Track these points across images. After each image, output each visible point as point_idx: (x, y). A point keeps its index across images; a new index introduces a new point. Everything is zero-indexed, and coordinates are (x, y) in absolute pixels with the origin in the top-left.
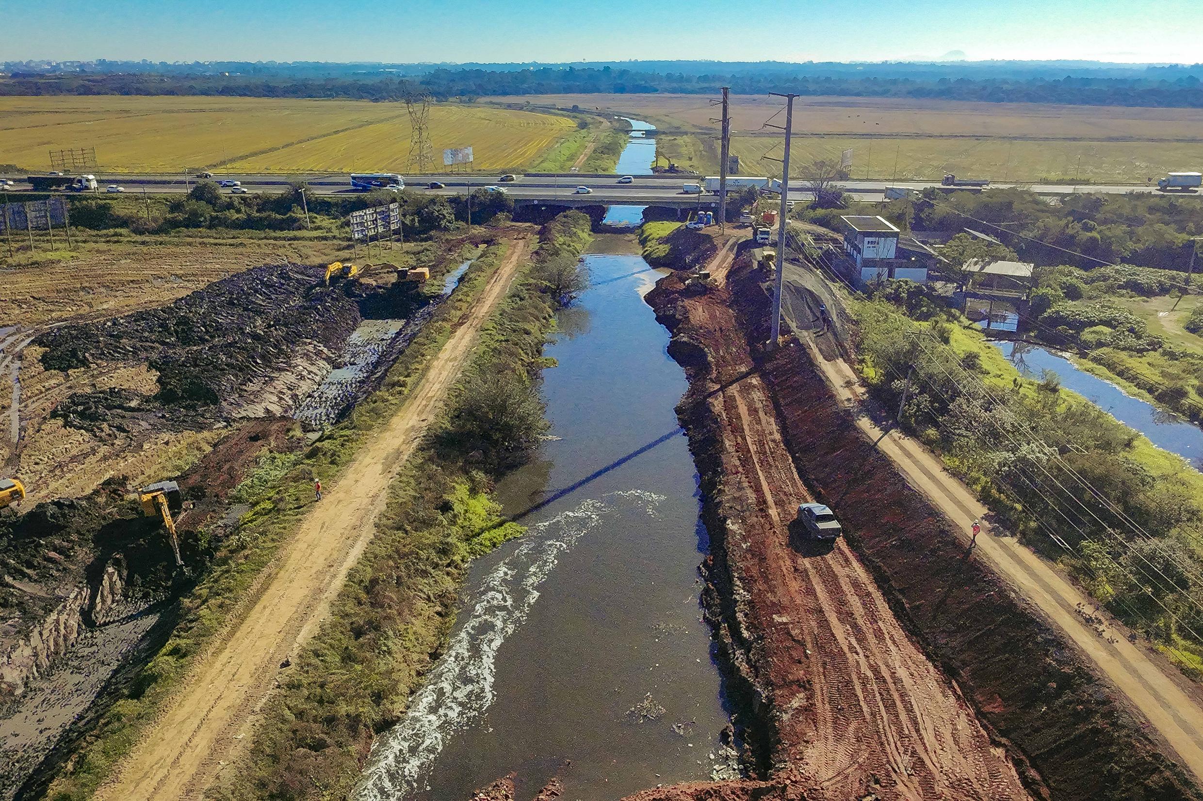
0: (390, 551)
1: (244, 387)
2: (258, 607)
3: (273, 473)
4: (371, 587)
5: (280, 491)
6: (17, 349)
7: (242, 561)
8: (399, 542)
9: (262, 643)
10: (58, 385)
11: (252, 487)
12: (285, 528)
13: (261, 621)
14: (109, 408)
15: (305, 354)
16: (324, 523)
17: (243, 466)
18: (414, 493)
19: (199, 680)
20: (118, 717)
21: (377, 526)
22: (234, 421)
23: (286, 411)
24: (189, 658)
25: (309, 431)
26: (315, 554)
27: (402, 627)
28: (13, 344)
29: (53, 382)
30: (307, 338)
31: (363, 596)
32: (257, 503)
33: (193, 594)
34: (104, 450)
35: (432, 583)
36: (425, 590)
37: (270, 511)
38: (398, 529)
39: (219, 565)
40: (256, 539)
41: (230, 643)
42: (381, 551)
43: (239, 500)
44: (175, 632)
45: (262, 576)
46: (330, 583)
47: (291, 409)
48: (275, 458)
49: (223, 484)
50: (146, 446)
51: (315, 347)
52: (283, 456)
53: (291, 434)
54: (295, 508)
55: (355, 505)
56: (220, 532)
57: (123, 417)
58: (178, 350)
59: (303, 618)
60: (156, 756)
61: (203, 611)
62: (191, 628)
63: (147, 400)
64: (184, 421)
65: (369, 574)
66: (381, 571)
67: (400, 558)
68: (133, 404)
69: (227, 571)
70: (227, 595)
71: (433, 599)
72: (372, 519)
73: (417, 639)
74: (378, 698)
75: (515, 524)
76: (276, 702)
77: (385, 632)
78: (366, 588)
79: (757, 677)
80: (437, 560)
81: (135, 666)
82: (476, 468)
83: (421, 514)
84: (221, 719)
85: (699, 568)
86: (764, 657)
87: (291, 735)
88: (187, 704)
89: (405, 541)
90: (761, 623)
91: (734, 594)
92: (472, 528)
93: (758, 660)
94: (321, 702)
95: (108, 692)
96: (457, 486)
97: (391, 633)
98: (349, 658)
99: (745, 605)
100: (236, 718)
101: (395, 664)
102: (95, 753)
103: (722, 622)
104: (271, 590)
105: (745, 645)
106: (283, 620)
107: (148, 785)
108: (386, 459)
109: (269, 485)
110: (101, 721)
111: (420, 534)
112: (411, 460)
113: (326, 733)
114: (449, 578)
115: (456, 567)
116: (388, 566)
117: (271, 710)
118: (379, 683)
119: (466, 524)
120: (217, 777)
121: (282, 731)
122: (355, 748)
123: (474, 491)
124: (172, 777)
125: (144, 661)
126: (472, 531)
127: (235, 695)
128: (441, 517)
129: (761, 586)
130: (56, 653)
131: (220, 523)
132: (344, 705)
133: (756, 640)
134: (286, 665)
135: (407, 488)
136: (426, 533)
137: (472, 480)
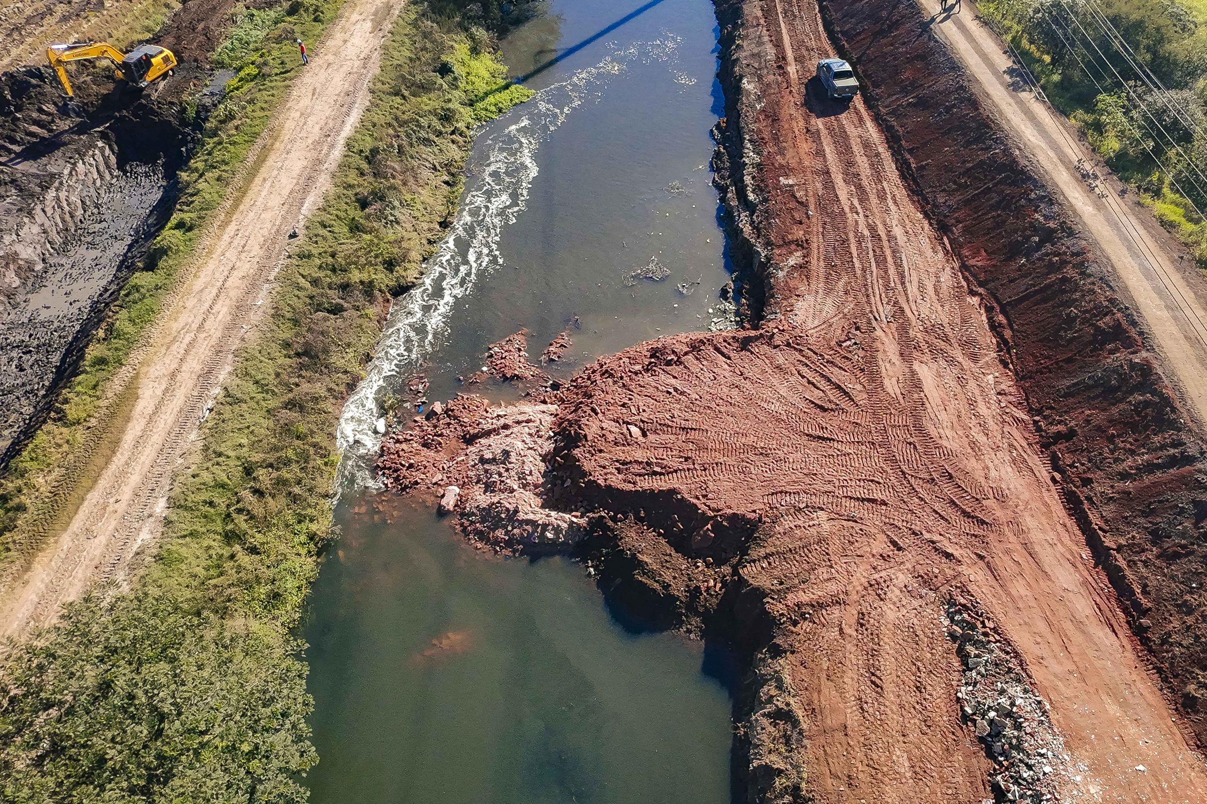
0: (389, 119)
2: (258, 180)
3: (253, 32)
4: (371, 158)
5: (263, 53)
7: (234, 132)
8: (397, 108)
9: (267, 215)
11: (232, 50)
12: (273, 95)
13: (264, 194)
16: (315, 89)
17: (219, 25)
18: (408, 54)
19: (210, 252)
20: (137, 288)
21: (372, 92)
24: (196, 231)
26: (310, 122)
27: (408, 197)
31: (365, 166)
32: (240, 69)
33: (190, 168)
35: (436, 151)
36: (430, 159)
37: (255, 77)
38: (396, 94)
39: (210, 137)
40: (244, 108)
41: (235, 217)
42: (379, 118)
43: (221, 65)
44: (178, 206)
45: (257, 148)
46: (327, 155)
48: (253, 15)
49: (200, 46)
52: (262, 13)
54: (282, 73)
55: (345, 69)
56: (207, 101)
59: (305, 189)
60: (181, 321)
61: (202, 185)
62: (192, 202)
65: (368, 144)
66: (381, 140)
67: (400, 126)
69: (220, 143)
70: (224, 167)
71: (438, 168)
72: (366, 84)
73: (426, 209)
74: (390, 265)
75: (521, 87)
76: (290, 271)
77: (390, 202)
78: (367, 157)
79: (758, 237)
80: (439, 127)
81: (146, 239)
82: (475, 24)
83: (418, 77)
84: (238, 288)
85: (712, 131)
86: (767, 219)
87: (308, 301)
88: (202, 274)
89: (403, 108)
90: (767, 186)
91: (743, 157)
92: (476, 92)
93: (761, 222)
94: (334, 270)
95: (126, 265)
96: (456, 46)
97: (396, 203)
98: (357, 228)
99: (753, 168)
100: (253, 286)
101: (405, 233)
102: (122, 320)
103: (730, 185)
104: (270, 162)
105: (750, 207)
106: (285, 192)
107: (178, 349)
108: (375, 14)
109: (251, 47)
110: (123, 293)
111: (419, 99)
112: (404, 15)
113: (343, 299)
114: (454, 146)
115: (461, 135)
116: (388, 135)
117: (285, 278)
118: (389, 251)
119: (469, 87)
120: (243, 340)
121: (299, 298)
122: (372, 311)
123: (475, 51)
124: (200, 340)
125: (154, 235)
126: (476, 96)
127: (248, 265)
128: (440, 81)
129: (771, 148)
130: (67, 230)
131: (205, 91)
132: (356, 272)
133: (761, 202)
134: (293, 236)
135: (401, 48)
136: (425, 99)
137: (472, 38)
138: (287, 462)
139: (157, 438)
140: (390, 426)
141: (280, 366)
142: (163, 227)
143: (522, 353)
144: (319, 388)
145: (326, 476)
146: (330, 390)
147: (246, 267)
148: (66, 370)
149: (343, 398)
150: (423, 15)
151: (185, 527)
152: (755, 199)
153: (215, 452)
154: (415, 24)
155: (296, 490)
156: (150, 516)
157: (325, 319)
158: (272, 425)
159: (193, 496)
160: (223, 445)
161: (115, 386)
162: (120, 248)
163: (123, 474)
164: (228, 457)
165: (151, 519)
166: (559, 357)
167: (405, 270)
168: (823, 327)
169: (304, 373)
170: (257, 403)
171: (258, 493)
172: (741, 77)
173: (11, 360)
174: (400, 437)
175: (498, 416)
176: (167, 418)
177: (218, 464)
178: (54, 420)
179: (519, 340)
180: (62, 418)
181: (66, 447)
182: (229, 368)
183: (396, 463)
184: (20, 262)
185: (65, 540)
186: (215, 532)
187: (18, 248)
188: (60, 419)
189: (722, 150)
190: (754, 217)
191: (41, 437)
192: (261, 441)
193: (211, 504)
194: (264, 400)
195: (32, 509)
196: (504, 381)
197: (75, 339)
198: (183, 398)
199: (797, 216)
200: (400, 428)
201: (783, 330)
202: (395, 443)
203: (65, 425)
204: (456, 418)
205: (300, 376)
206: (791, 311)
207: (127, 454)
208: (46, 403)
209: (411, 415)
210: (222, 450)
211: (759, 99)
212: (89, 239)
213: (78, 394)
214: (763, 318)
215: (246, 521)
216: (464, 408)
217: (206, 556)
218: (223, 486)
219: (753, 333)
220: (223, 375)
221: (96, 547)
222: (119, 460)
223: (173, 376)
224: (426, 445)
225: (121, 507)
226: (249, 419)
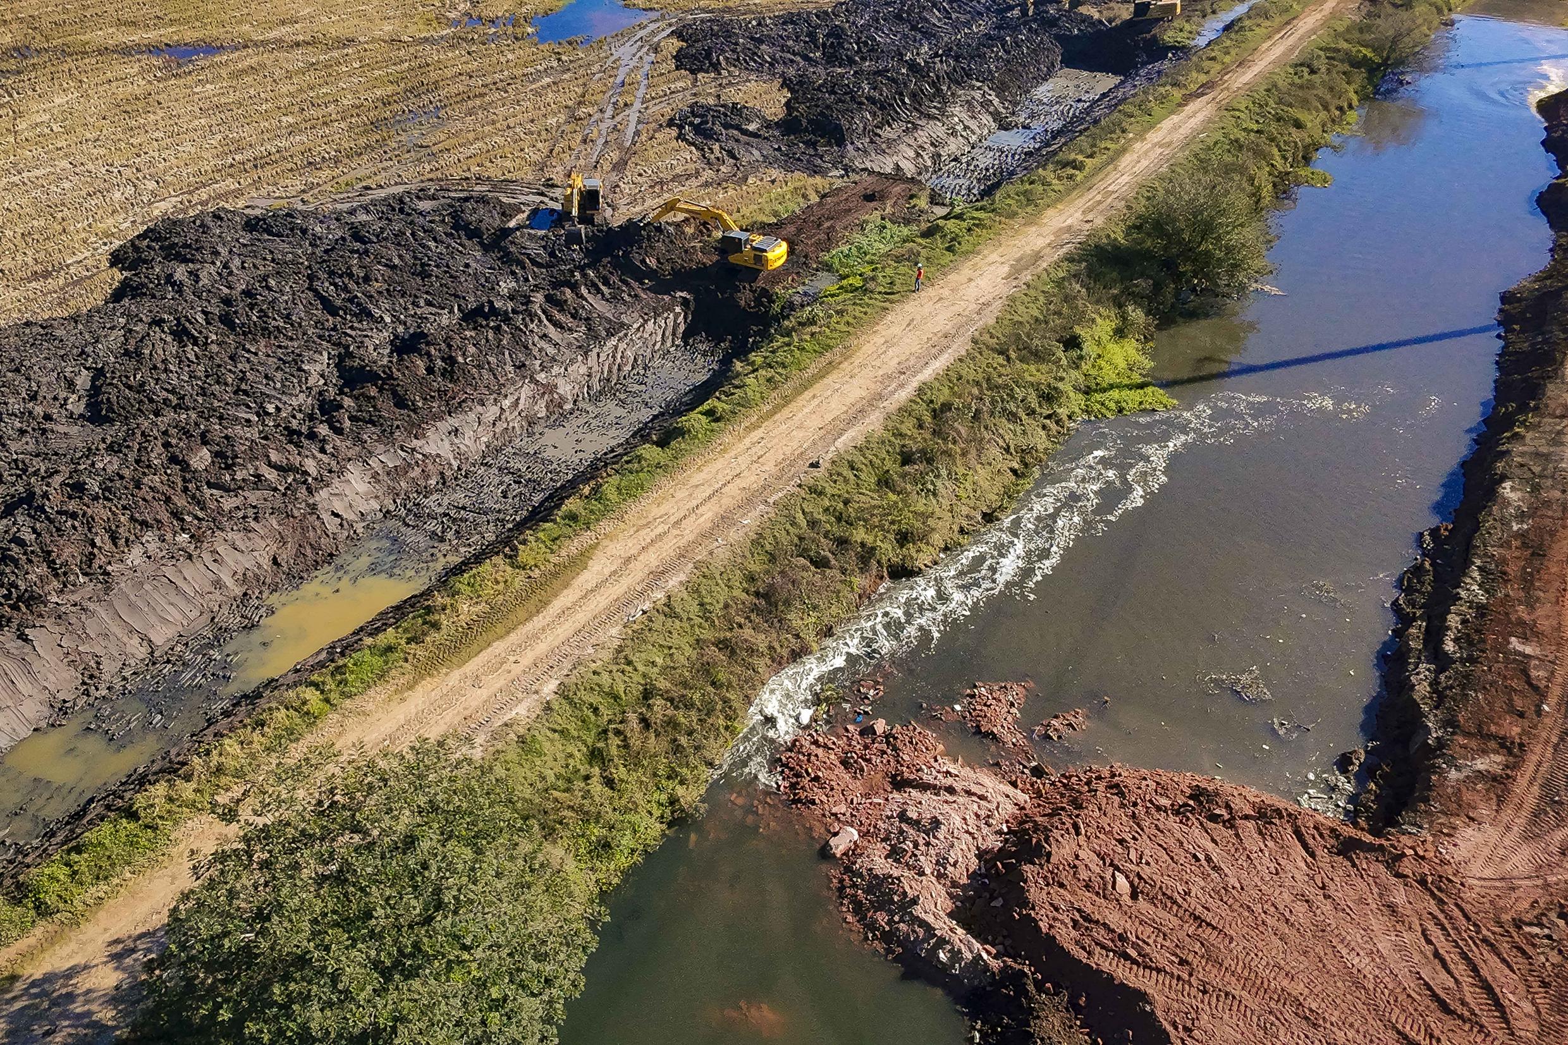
0: (980, 377)
1: (878, 131)
2: (807, 394)
3: (876, 245)
4: (940, 412)
5: (877, 268)
6: (656, 40)
7: (808, 337)
8: (995, 369)
9: (798, 434)
10: (684, 90)
11: (847, 256)
12: (865, 313)
13: (806, 410)
14: (726, 126)
15: (967, 102)
16: (913, 320)
17: (845, 228)
18: (1036, 313)
19: (724, 451)
20: (639, 458)
21: (975, 341)
22: (853, 170)
23: (920, 174)
24: (721, 424)
25: (937, 204)
26: (890, 353)
27: (961, 470)
28: (653, 33)
29: (680, 84)
30: (977, 80)
31: (927, 418)
32: (846, 277)
33: (747, 360)
34: (708, 174)
35: (1019, 431)
36: (1007, 437)
37: (857, 289)
38: (1001, 353)
39: (782, 336)
40: (830, 317)
41: (766, 424)
42: (969, 373)
43: (828, 268)
44: (717, 394)
45: (823, 361)
46: (893, 393)
47: (927, 171)
48: (884, 227)
49: (817, 244)
50: (750, 181)
51: (983, 95)
52: (895, 228)
53: (913, 202)
54: (886, 293)
55: (957, 309)
56: (797, 299)
57: (737, 141)
58: (820, 70)
59: (851, 421)
60: (663, 509)
61: (750, 380)
62: (733, 394)
63: (768, 125)
64: (799, 159)
65: (944, 396)
66: (960, 397)
67: (990, 389)
68: (752, 127)
69: (788, 345)
70: (780, 370)
71: (1012, 451)
72: (972, 331)
73: (975, 491)
74: (904, 538)
75: (1161, 391)
76: (792, 502)
77: (937, 468)
78: (934, 410)
79: (1436, 708)
80: (1034, 404)
81: (672, 416)
82: (1135, 303)
83: (1036, 342)
84: (733, 497)
85: (1421, 535)
86: (1463, 687)
87: (796, 540)
88: (706, 469)
89: (1003, 371)
90: (1484, 641)
91: (1459, 587)
92: (1099, 380)
93: (1451, 687)
94: (839, 519)
95: (642, 434)
96: (1099, 320)
97: (944, 472)
98: (887, 483)
99: (1470, 608)
100: (748, 502)
101: (937, 510)
102: (610, 485)
103: (1421, 618)
104: (828, 380)
105: (1441, 661)
106: (829, 417)
107: (647, 535)
108: (1018, 260)
109: (867, 258)
110: (625, 458)
111: (1025, 366)
112: (1051, 270)
113: (833, 554)
114: (1043, 433)
115: (1057, 423)
116: (970, 393)
117: (784, 507)
118: (909, 521)
119: (1094, 372)
120: (711, 553)
121: (788, 533)
122: (860, 581)
123: (1120, 333)
124: (670, 536)
125: (681, 414)
126: (1097, 384)
127: (753, 478)
128: (1060, 353)
129: (1513, 591)
130: (608, 380)
131: (800, 289)
132: (862, 531)
133: (1462, 660)
134: (815, 465)
135: (1031, 305)
136: (1033, 368)
137: (1124, 319)
138: (689, 706)
139: (581, 617)
140: (816, 721)
141: (733, 598)
142: (693, 409)
143: (1014, 710)
144: (761, 641)
145: (721, 741)
146: (771, 648)
147: (751, 480)
148: (540, 512)
149: (780, 664)
150: (1075, 276)
151: (560, 722)
152: (1455, 653)
153: (626, 658)
154: (1059, 283)
155: (683, 740)
156: (536, 692)
157: (804, 568)
158: (694, 657)
159: (583, 692)
160: (638, 655)
161: (572, 547)
162: (645, 415)
163: (535, 637)
164: (636, 670)
165: (536, 697)
166: (1059, 737)
167: (918, 551)
168: (1498, 884)
169: (753, 616)
170: (692, 626)
171: (645, 723)
172: (1503, 478)
173: (501, 483)
174: (821, 739)
175: (948, 772)
176: (601, 602)
177: (623, 672)
178: (506, 556)
179: (1016, 692)
180: (512, 558)
181: (501, 587)
182: (683, 577)
183: (801, 767)
184: (556, 396)
185: (455, 676)
186: (585, 743)
187: (560, 382)
188: (510, 557)
189: (1427, 565)
190: (1442, 677)
191: (487, 566)
192: (675, 669)
193: (596, 710)
194: (699, 627)
195: (444, 631)
196: (974, 734)
197: (563, 487)
198: (624, 588)
199: (1518, 703)
200: (825, 728)
201: (1423, 858)
202: (812, 743)
203: (512, 565)
204: (895, 749)
205: (748, 618)
206: (1449, 835)
207: (548, 619)
208: (508, 537)
209: (846, 720)
210: (634, 659)
211: (1521, 516)
212: (623, 396)
213: (537, 540)
214: (1396, 824)
215: (618, 746)
216: (911, 743)
217: (563, 763)
218: (616, 697)
219: (1368, 838)
220: (674, 582)
221: (476, 698)
222: (538, 622)
223: (628, 560)
224: (845, 763)
225: (517, 670)
226: (675, 640)
